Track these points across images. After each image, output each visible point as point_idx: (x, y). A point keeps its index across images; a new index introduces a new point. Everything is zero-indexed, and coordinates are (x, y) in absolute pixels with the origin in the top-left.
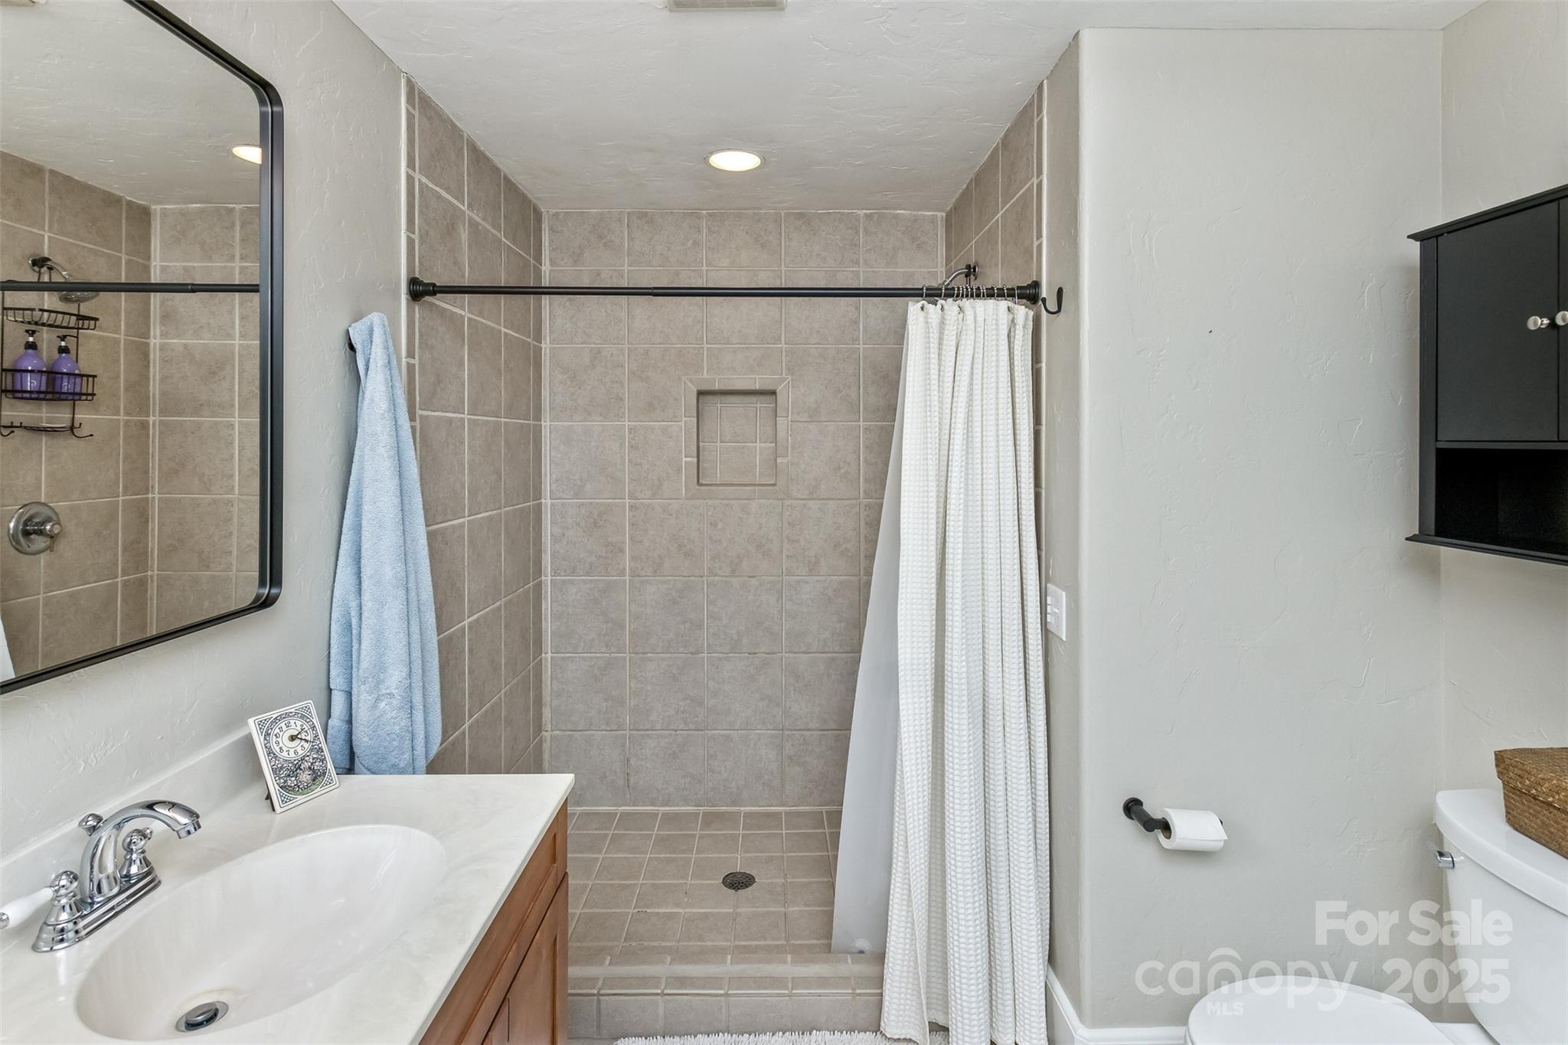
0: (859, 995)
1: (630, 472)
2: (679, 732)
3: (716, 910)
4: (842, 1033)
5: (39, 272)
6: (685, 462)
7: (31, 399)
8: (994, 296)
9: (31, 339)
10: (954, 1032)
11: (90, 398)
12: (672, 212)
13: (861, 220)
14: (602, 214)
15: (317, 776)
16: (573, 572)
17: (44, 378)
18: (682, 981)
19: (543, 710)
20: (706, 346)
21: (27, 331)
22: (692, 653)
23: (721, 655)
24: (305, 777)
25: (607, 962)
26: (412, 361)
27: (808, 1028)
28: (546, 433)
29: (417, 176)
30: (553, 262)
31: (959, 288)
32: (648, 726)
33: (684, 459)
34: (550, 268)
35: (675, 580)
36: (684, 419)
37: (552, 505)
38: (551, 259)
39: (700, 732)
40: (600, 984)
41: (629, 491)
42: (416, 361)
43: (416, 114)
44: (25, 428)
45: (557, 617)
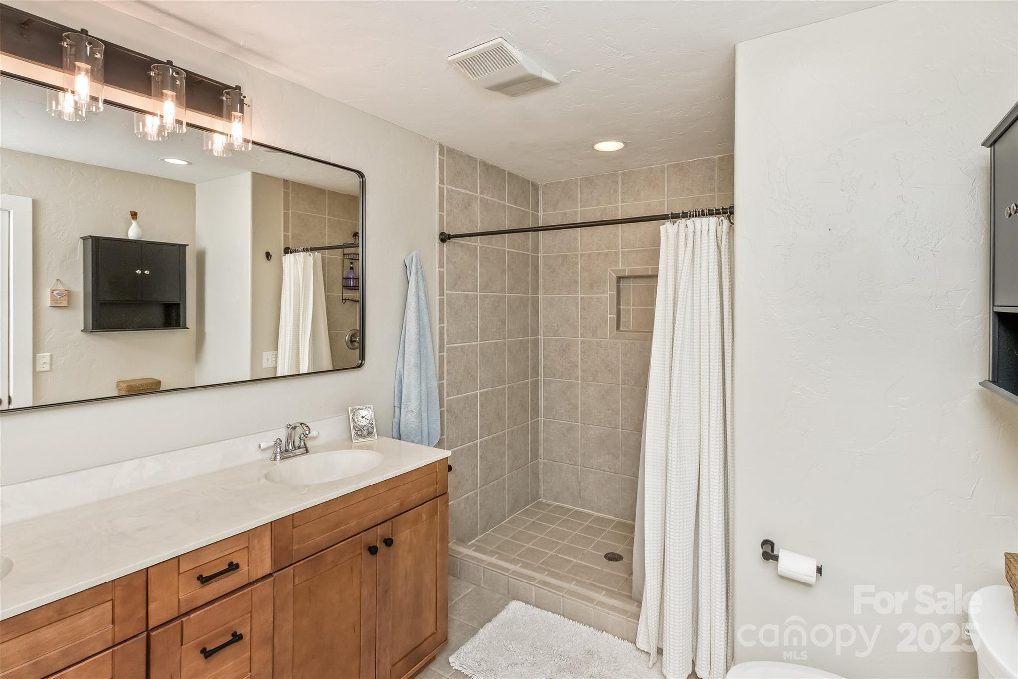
0: (629, 621)
1: (581, 323)
2: (606, 472)
3: (592, 566)
4: (619, 639)
5: (355, 239)
6: (610, 317)
7: (351, 289)
8: (714, 215)
9: (352, 265)
10: (665, 656)
11: (357, 288)
12: (603, 175)
13: (717, 162)
14: (567, 181)
15: (370, 433)
16: (553, 376)
17: (355, 281)
18: (546, 584)
19: (539, 448)
20: (621, 250)
21: (351, 262)
22: (613, 428)
23: (629, 431)
24: (365, 432)
25: (519, 565)
26: (442, 269)
27: (603, 630)
28: (541, 301)
29: (445, 186)
30: (544, 211)
31: (691, 212)
32: (590, 466)
33: (609, 316)
34: (543, 214)
35: (604, 385)
36: (609, 293)
37: (544, 339)
38: (543, 209)
39: (617, 474)
40: (510, 572)
41: (581, 333)
42: (445, 270)
43: (445, 158)
44: (350, 300)
45: (546, 399)
